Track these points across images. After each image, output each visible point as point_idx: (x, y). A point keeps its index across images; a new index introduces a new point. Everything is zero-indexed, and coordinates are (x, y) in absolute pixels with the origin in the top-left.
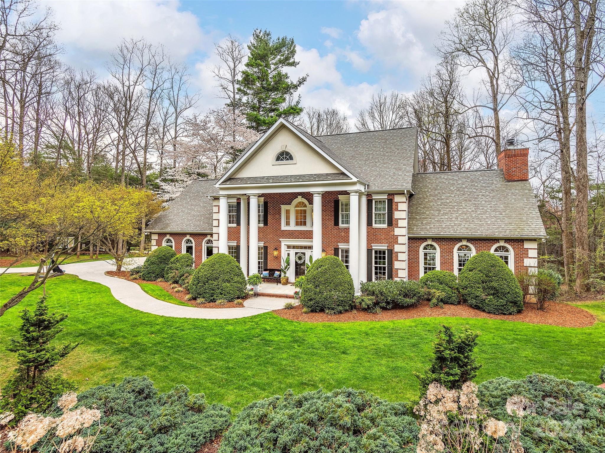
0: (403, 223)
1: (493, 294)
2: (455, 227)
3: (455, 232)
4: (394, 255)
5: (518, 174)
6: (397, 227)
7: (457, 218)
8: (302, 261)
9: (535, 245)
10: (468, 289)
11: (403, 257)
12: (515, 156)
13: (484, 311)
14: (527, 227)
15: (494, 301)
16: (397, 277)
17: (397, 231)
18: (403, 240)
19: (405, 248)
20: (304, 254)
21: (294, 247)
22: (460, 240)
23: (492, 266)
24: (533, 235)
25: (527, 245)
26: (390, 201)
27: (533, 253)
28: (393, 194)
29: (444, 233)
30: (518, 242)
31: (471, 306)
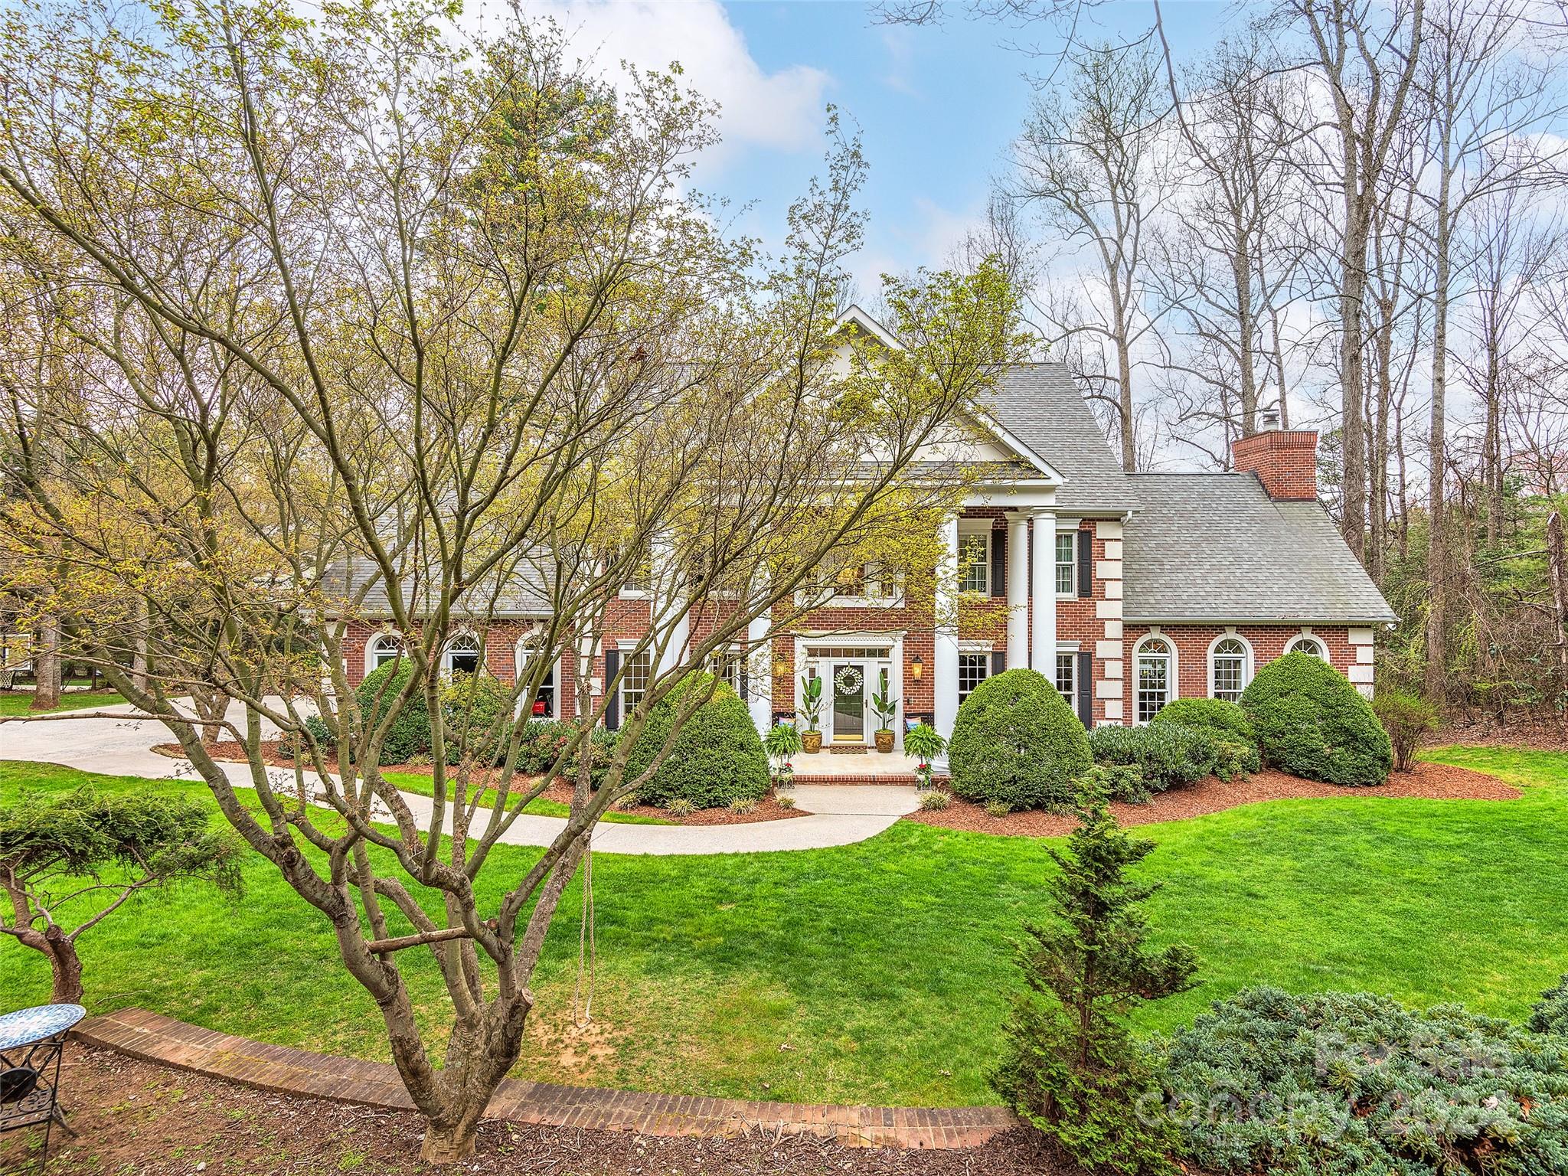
0: (1114, 590)
1: (1345, 743)
2: (1211, 599)
3: (1215, 609)
4: (1095, 667)
5: (1296, 488)
6: (1103, 598)
7: (1204, 578)
8: (856, 688)
9: (1368, 637)
10: (1288, 736)
11: (1114, 669)
12: (1291, 446)
13: (1328, 781)
14: (1354, 599)
15: (1350, 759)
16: (1103, 718)
17: (1103, 609)
18: (1114, 630)
19: (1116, 649)
20: (860, 669)
21: (826, 652)
22: (1220, 628)
23: (1328, 684)
24: (1368, 615)
25: (1354, 638)
26: (1086, 537)
27: (1365, 655)
28: (1094, 520)
29: (1189, 616)
30: (1335, 630)
31: (1296, 774)
